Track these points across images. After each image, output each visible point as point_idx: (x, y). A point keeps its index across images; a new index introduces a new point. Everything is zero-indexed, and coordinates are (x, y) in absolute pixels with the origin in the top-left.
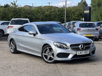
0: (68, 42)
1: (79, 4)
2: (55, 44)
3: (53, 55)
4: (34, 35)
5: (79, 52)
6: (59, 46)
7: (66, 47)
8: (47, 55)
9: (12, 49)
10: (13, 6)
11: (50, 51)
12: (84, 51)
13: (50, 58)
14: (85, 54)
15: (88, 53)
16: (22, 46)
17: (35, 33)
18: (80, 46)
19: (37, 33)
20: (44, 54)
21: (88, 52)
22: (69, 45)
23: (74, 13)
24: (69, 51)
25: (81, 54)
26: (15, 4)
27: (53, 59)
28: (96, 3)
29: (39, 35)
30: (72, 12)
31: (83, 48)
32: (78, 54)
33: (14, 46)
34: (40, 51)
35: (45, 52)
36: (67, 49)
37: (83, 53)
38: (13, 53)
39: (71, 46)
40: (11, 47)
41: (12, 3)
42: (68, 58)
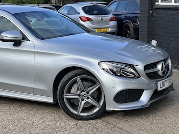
5: (161, 82)
8: (77, 97)
12: (167, 80)
14: (168, 85)
17: (20, 37)
19: (25, 39)
20: (66, 96)
25: (163, 88)
36: (135, 77)
42: (140, 101)
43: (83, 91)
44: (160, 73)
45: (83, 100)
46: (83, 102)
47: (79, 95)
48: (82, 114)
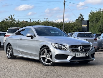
0: (67, 43)
1: (77, 20)
2: (53, 45)
3: (51, 57)
4: (32, 37)
5: (78, 54)
6: (57, 47)
7: (64, 48)
8: (45, 57)
9: (9, 54)
10: (11, 20)
11: (48, 53)
12: (83, 53)
13: (48, 60)
14: (84, 56)
15: (88, 56)
16: (19, 51)
17: (33, 35)
18: (79, 48)
19: (35, 36)
20: (41, 56)
21: (87, 54)
22: (67, 46)
23: (71, 28)
24: (68, 52)
25: (80, 56)
26: (12, 18)
27: (51, 61)
28: (94, 19)
29: (37, 37)
30: (70, 27)
31: (82, 50)
32: (77, 56)
33: (10, 51)
34: (38, 54)
35: (43, 55)
36: (65, 50)
37: (83, 55)
38: (9, 58)
39: (70, 47)
40: (7, 53)
41: (9, 17)
42: (67, 60)
43: (47, 55)
44: (79, 50)
45: (47, 58)
46: (47, 59)
47: (46, 56)
48: (46, 64)
